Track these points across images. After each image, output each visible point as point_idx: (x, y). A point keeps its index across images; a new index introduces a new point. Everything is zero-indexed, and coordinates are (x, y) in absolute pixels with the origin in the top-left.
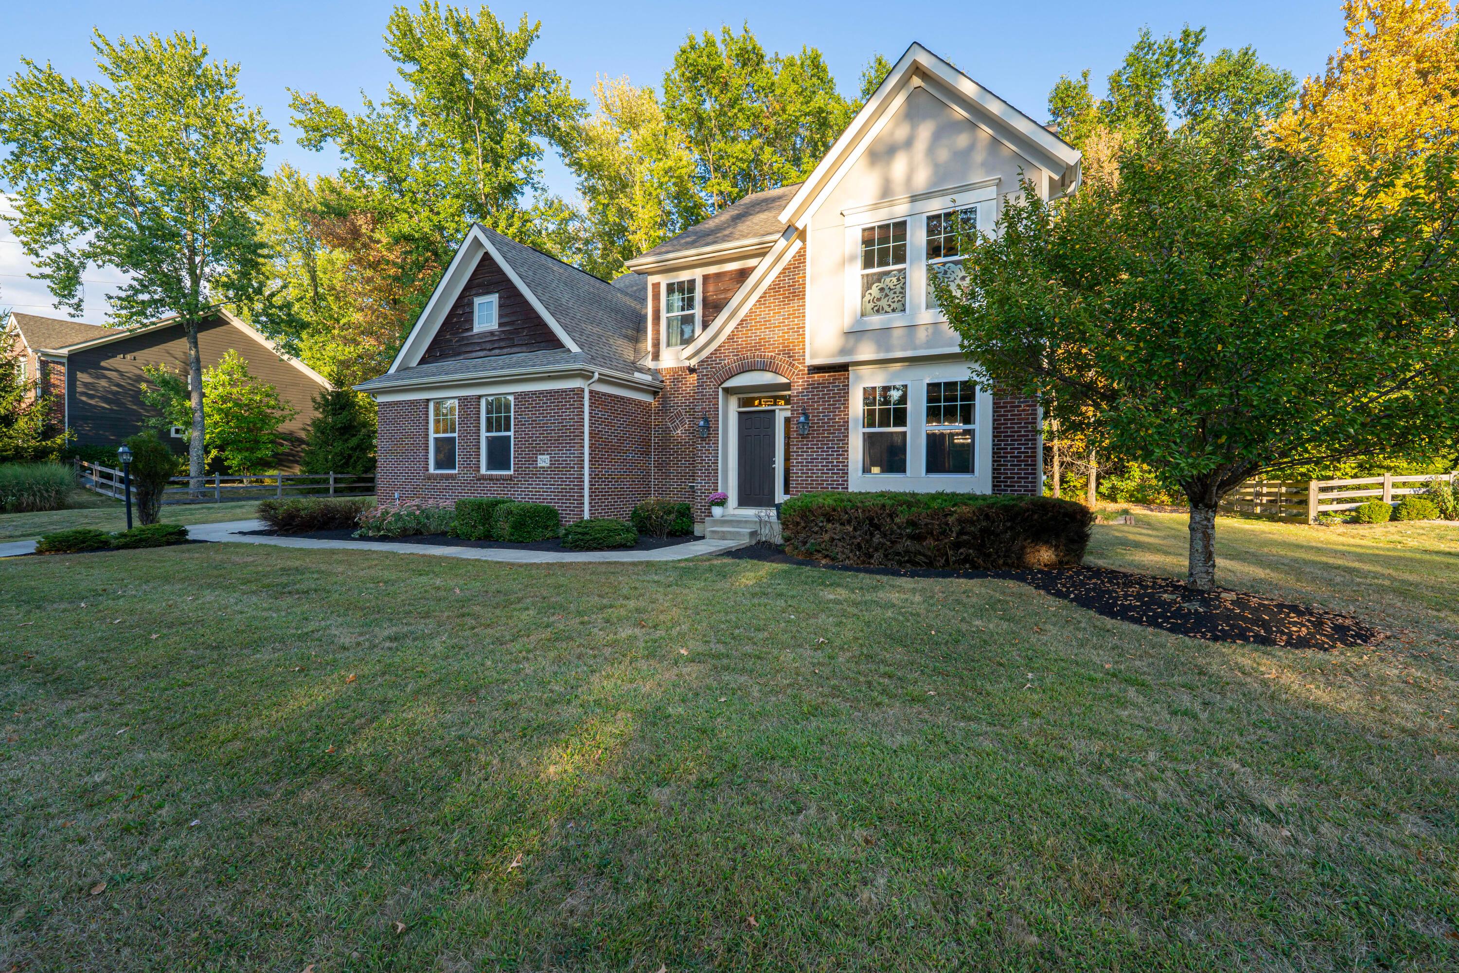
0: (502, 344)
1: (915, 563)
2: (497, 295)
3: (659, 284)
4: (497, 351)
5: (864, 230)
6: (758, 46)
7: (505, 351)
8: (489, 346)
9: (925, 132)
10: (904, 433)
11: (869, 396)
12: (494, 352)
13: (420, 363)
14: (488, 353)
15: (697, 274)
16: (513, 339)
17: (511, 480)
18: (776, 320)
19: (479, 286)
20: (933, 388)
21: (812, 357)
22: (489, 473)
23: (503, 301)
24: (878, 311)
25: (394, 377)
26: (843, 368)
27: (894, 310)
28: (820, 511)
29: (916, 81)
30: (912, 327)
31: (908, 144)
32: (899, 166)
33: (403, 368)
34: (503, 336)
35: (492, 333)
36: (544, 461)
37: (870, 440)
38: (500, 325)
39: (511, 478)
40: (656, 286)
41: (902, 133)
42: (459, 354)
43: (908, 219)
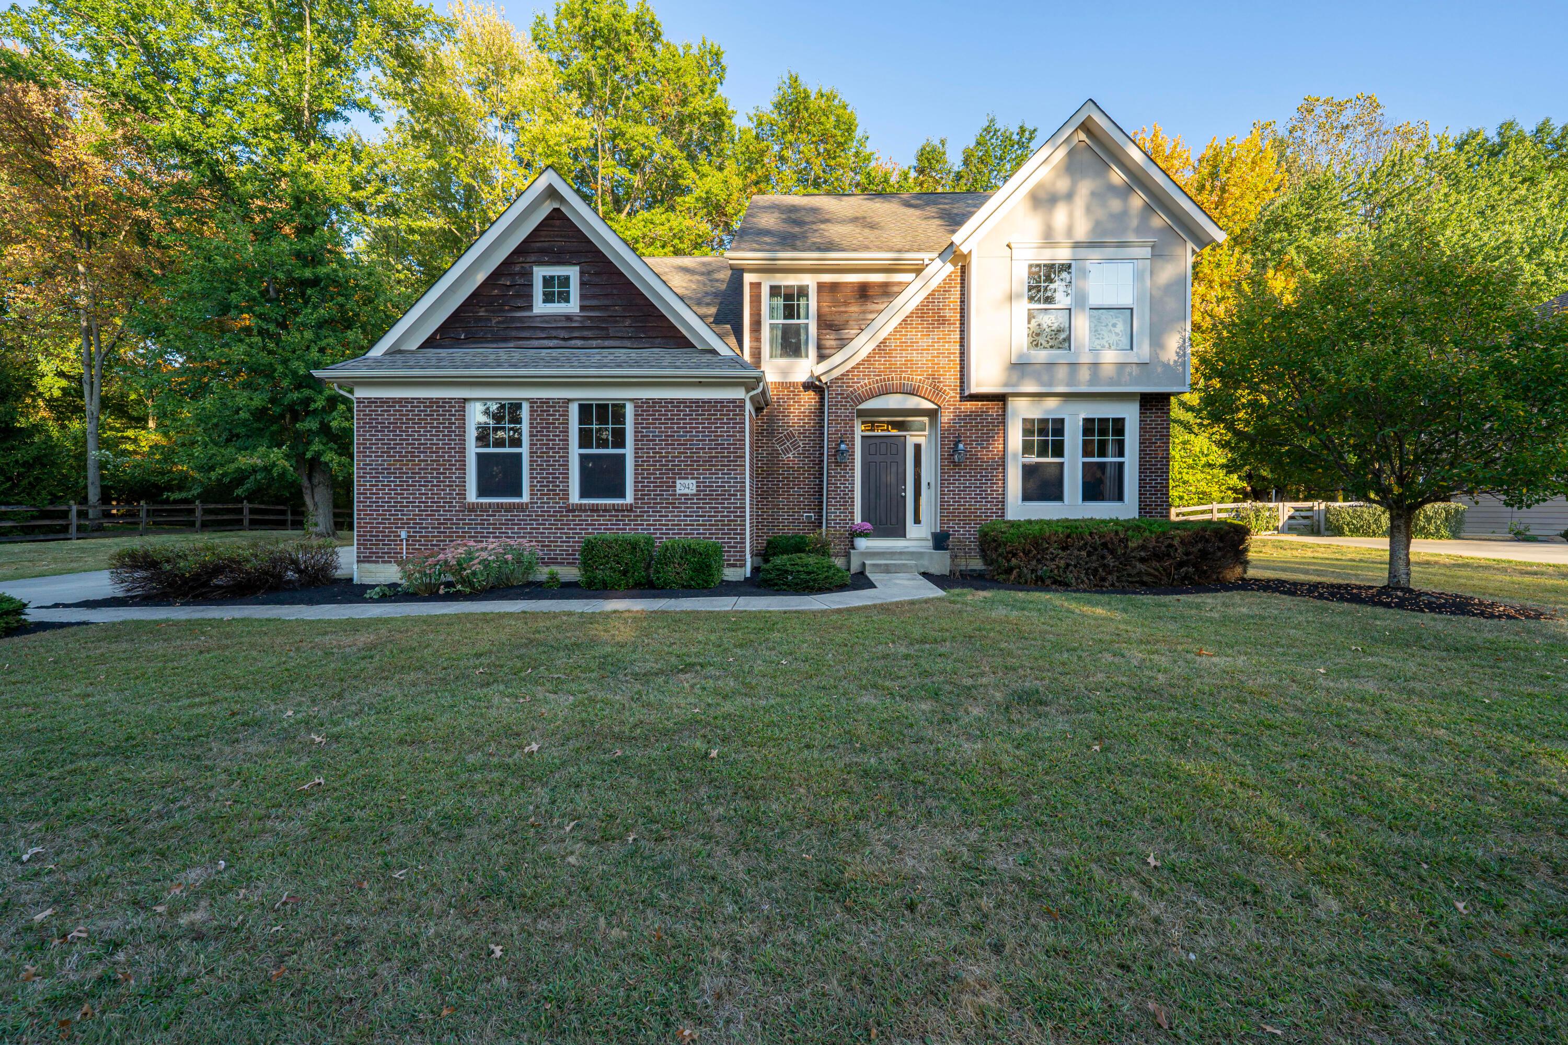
0: (586, 333)
1: (1143, 583)
2: (577, 268)
3: (759, 284)
4: (579, 343)
5: (1031, 266)
6: (657, 21)
7: (594, 343)
8: (563, 334)
9: (1085, 188)
10: (1062, 464)
11: (1029, 427)
12: (573, 342)
13: (423, 346)
14: (562, 343)
15: (810, 281)
16: (607, 328)
17: (631, 510)
18: (924, 342)
19: (543, 251)
20: (1088, 422)
21: (977, 386)
22: (585, 501)
23: (586, 278)
24: (1037, 345)
25: (378, 363)
26: (1001, 398)
27: (1051, 347)
28: (1054, 538)
29: (1082, 136)
30: (1073, 365)
31: (1069, 196)
32: (1060, 216)
33: (395, 351)
34: (588, 323)
35: (568, 318)
36: (686, 486)
37: (1029, 471)
38: (582, 308)
39: (630, 509)
40: (756, 286)
41: (1063, 185)
42: (505, 339)
43: (1073, 263)
